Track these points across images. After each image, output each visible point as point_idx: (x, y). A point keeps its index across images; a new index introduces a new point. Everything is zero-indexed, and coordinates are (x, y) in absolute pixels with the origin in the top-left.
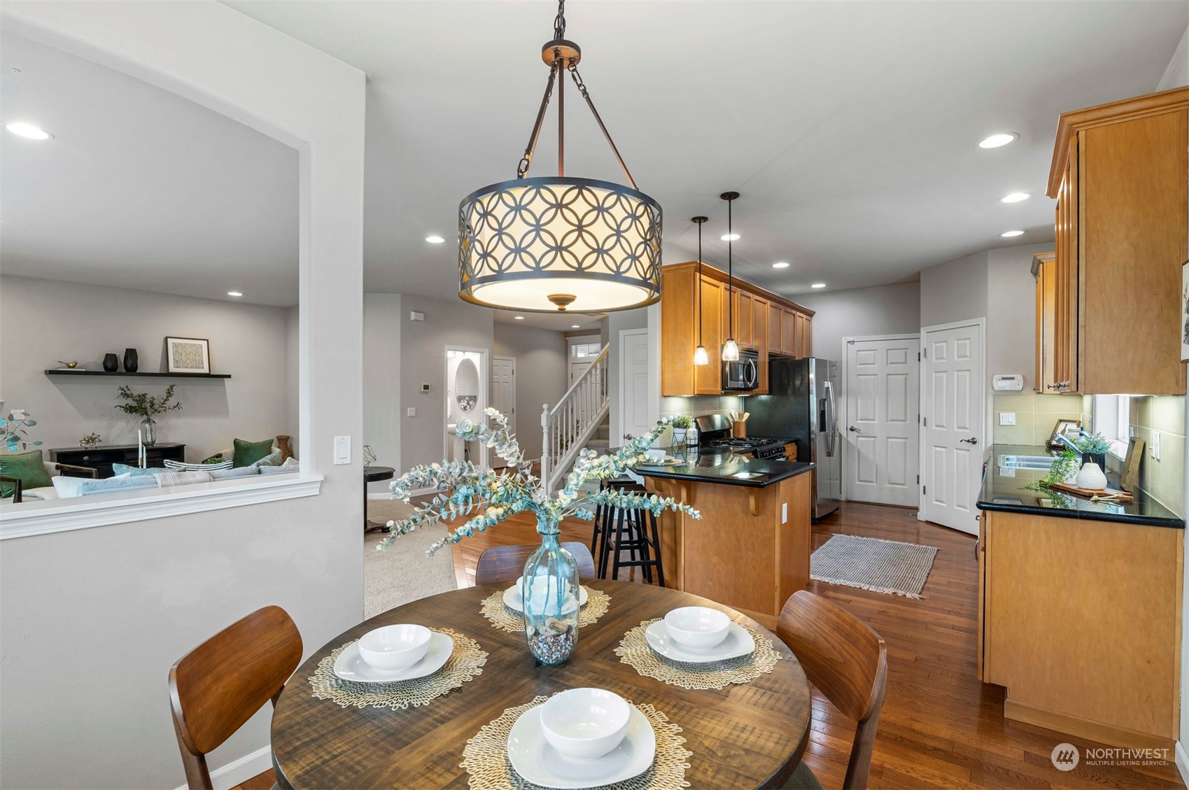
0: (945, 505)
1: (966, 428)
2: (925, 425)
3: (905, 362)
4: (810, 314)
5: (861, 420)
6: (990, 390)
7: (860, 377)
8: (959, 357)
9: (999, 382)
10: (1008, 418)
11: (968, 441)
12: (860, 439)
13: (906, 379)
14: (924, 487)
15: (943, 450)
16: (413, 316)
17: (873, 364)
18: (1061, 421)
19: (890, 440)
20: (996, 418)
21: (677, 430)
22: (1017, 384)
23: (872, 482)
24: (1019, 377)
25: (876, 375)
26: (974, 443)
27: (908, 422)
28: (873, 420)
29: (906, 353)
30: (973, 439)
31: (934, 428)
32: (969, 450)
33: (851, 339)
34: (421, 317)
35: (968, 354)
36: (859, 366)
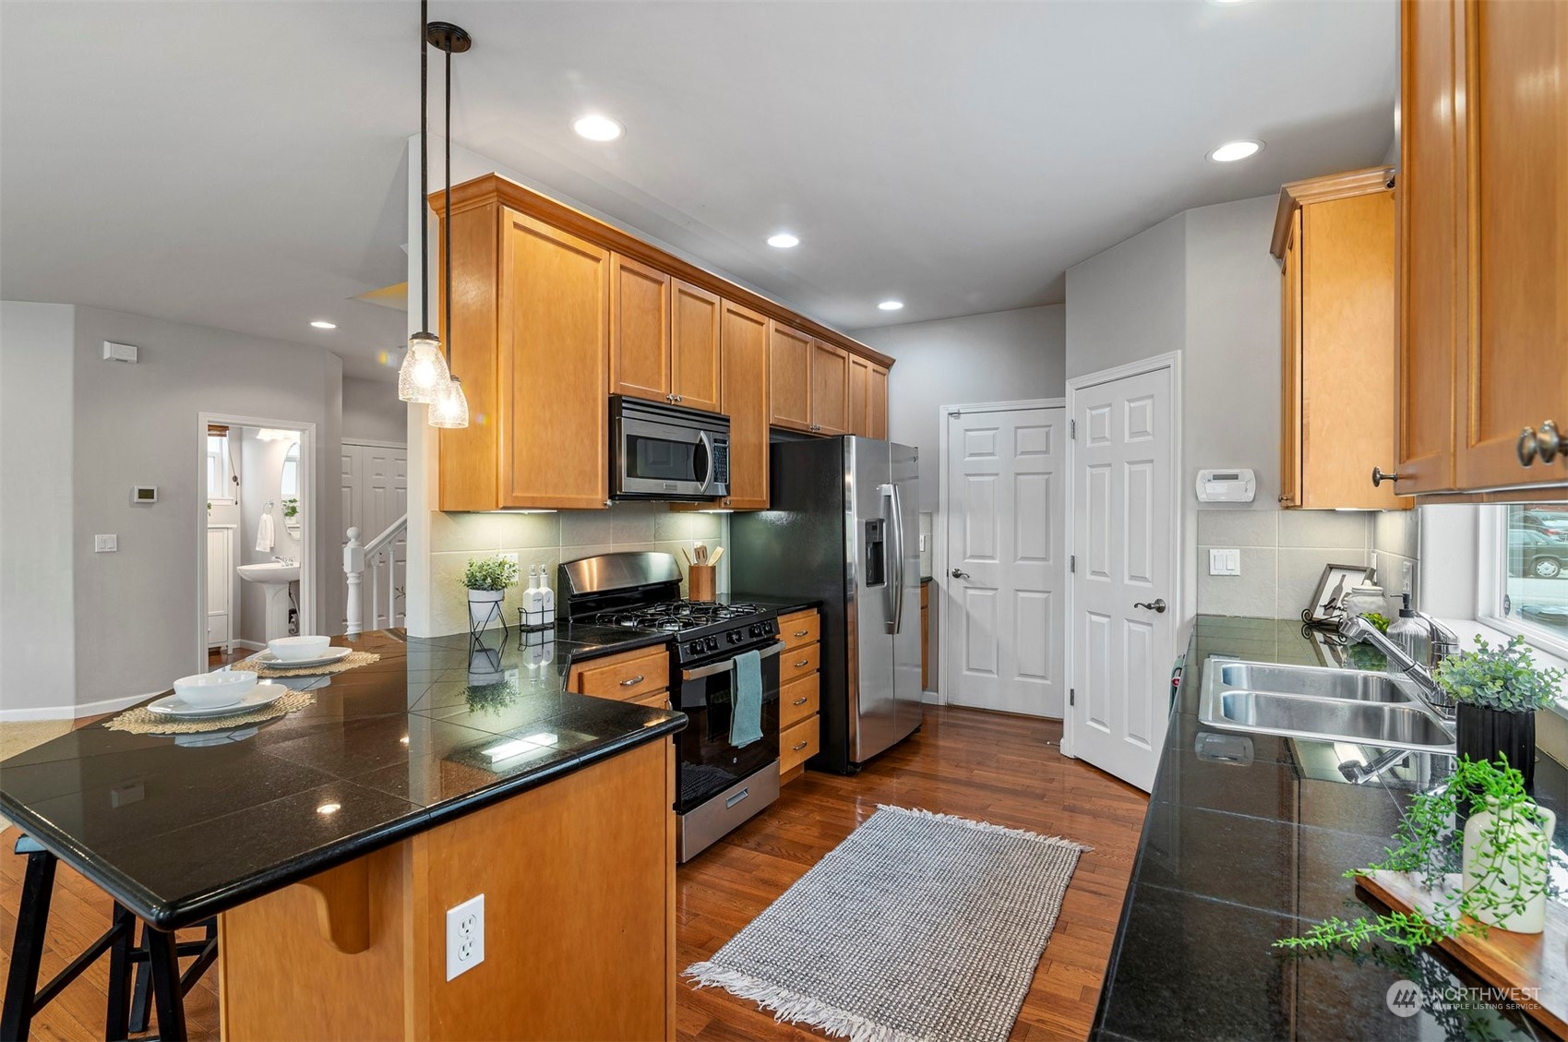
0: (1107, 731)
1: (1144, 579)
2: (1074, 571)
3: (1046, 452)
4: (886, 363)
5: (972, 557)
6: (1191, 501)
7: (971, 479)
8: (1132, 434)
9: (1208, 485)
10: (1226, 560)
11: (1149, 607)
12: (971, 592)
13: (1047, 480)
14: (1072, 691)
15: (1105, 620)
16: (108, 350)
17: (992, 454)
18: (1331, 567)
19: (1021, 594)
20: (1203, 561)
21: (476, 595)
22: (1243, 490)
23: (991, 672)
24: (1247, 474)
25: (997, 474)
26: (1160, 610)
27: (1051, 562)
28: (991, 558)
29: (1048, 434)
30: (1158, 601)
31: (1089, 577)
32: (1150, 625)
33: (954, 408)
34: (130, 353)
35: (1149, 429)
36: (967, 459)
